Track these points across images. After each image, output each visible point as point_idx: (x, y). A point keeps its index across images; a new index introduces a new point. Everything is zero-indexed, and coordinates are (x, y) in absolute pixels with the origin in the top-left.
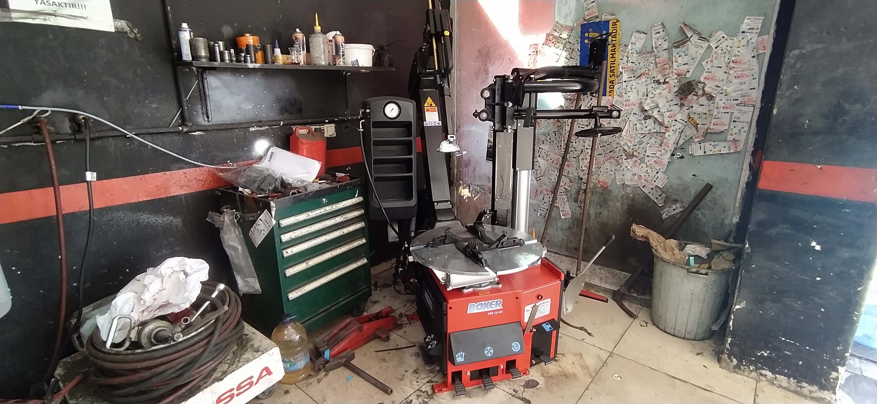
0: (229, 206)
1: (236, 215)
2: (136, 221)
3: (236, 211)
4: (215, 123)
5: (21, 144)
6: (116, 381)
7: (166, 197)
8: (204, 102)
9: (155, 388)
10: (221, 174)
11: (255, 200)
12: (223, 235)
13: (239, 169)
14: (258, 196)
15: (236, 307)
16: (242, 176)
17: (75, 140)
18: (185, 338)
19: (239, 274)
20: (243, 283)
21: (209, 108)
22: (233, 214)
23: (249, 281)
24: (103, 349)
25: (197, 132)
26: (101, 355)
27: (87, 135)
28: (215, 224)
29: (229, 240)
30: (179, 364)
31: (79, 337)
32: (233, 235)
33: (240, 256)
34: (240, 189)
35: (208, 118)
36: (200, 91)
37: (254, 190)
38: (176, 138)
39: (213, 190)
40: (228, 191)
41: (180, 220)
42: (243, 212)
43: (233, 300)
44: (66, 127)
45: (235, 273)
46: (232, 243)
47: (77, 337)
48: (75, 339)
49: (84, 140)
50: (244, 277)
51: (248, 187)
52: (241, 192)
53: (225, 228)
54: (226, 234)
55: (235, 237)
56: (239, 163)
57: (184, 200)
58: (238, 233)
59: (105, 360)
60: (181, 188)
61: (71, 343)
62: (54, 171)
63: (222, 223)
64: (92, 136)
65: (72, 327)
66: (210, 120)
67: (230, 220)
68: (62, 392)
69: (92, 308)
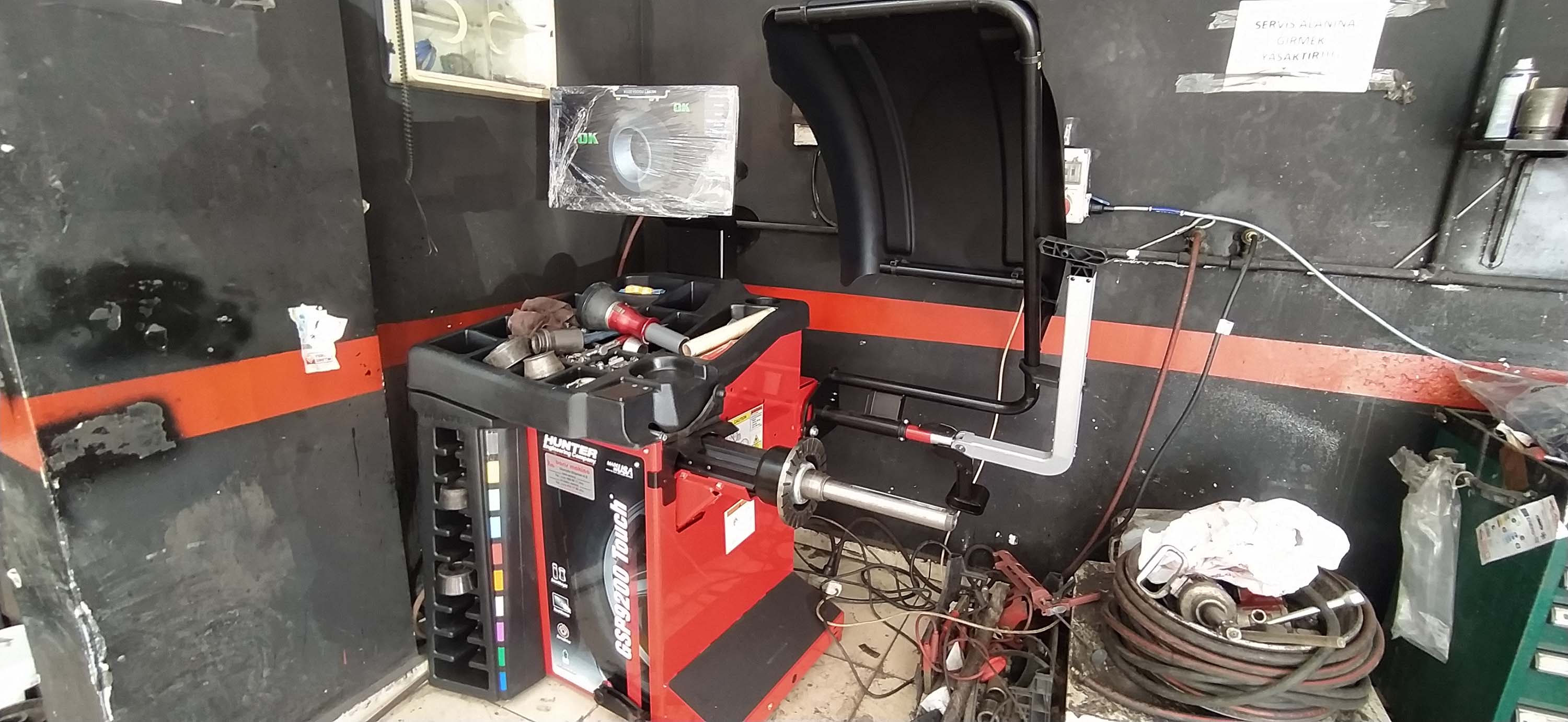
0: (1455, 451)
1: (1462, 476)
2: (1261, 414)
3: (1467, 470)
4: (1507, 272)
5: (1163, 263)
6: (1126, 633)
7: (1330, 393)
8: (1497, 224)
9: (1168, 684)
10: (1468, 381)
11: (1531, 465)
12: (1410, 503)
13: (1525, 382)
14: (1547, 457)
15: (1369, 651)
16: (1522, 399)
17: (1229, 267)
18: (1244, 642)
19: (1411, 594)
20: (1410, 617)
21: (1504, 239)
22: (1455, 471)
23: (1427, 620)
24: (1132, 580)
25: (1450, 286)
26: (1126, 586)
27: (1244, 264)
28: (1404, 476)
29: (1422, 519)
30: (1216, 676)
31: (1117, 545)
32: (1436, 513)
33: (1431, 563)
34: (1502, 427)
35: (1493, 259)
36: (1498, 202)
37: (1541, 440)
38: (1397, 290)
39: (1429, 408)
40: (1468, 421)
41: (1337, 440)
42: (1486, 478)
43: (1369, 635)
44: (1225, 246)
45: (1402, 587)
46: (1423, 527)
47: (1115, 543)
48: (1113, 544)
49: (1239, 269)
50: (1418, 606)
51: (1527, 427)
52: (1500, 433)
53: (1422, 490)
54: (1419, 504)
55: (1437, 520)
56: (1530, 369)
57: (1360, 406)
58: (1448, 513)
59: (1127, 597)
60: (1364, 384)
61: (1106, 546)
62: (1183, 309)
63: (1419, 479)
64: (1253, 265)
65: (1115, 526)
66: (1494, 264)
67: (1443, 482)
68: (1071, 601)
69: (1146, 515)
